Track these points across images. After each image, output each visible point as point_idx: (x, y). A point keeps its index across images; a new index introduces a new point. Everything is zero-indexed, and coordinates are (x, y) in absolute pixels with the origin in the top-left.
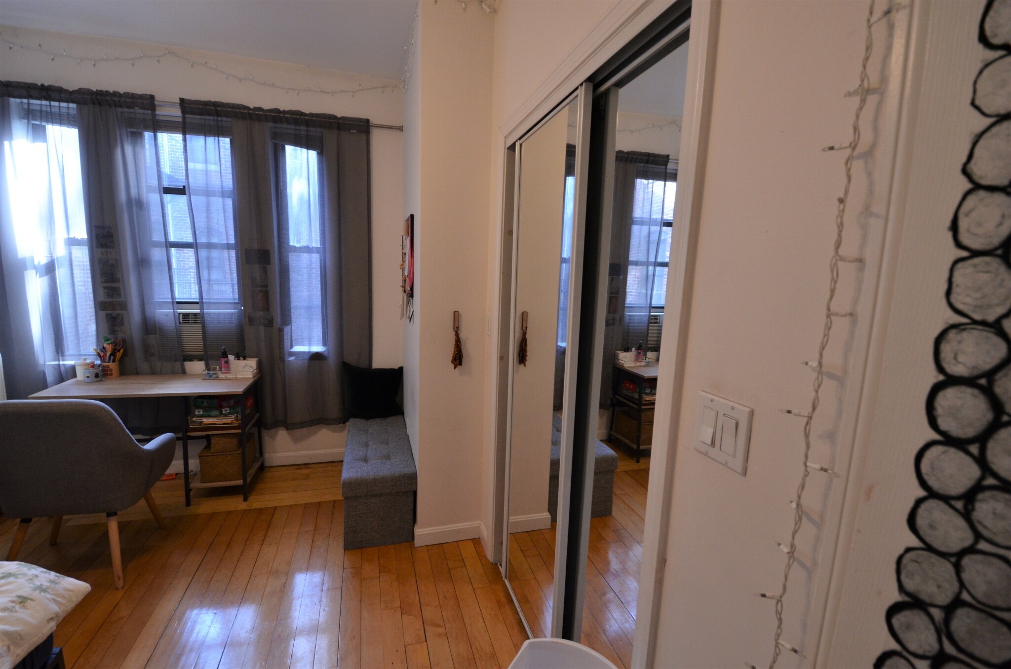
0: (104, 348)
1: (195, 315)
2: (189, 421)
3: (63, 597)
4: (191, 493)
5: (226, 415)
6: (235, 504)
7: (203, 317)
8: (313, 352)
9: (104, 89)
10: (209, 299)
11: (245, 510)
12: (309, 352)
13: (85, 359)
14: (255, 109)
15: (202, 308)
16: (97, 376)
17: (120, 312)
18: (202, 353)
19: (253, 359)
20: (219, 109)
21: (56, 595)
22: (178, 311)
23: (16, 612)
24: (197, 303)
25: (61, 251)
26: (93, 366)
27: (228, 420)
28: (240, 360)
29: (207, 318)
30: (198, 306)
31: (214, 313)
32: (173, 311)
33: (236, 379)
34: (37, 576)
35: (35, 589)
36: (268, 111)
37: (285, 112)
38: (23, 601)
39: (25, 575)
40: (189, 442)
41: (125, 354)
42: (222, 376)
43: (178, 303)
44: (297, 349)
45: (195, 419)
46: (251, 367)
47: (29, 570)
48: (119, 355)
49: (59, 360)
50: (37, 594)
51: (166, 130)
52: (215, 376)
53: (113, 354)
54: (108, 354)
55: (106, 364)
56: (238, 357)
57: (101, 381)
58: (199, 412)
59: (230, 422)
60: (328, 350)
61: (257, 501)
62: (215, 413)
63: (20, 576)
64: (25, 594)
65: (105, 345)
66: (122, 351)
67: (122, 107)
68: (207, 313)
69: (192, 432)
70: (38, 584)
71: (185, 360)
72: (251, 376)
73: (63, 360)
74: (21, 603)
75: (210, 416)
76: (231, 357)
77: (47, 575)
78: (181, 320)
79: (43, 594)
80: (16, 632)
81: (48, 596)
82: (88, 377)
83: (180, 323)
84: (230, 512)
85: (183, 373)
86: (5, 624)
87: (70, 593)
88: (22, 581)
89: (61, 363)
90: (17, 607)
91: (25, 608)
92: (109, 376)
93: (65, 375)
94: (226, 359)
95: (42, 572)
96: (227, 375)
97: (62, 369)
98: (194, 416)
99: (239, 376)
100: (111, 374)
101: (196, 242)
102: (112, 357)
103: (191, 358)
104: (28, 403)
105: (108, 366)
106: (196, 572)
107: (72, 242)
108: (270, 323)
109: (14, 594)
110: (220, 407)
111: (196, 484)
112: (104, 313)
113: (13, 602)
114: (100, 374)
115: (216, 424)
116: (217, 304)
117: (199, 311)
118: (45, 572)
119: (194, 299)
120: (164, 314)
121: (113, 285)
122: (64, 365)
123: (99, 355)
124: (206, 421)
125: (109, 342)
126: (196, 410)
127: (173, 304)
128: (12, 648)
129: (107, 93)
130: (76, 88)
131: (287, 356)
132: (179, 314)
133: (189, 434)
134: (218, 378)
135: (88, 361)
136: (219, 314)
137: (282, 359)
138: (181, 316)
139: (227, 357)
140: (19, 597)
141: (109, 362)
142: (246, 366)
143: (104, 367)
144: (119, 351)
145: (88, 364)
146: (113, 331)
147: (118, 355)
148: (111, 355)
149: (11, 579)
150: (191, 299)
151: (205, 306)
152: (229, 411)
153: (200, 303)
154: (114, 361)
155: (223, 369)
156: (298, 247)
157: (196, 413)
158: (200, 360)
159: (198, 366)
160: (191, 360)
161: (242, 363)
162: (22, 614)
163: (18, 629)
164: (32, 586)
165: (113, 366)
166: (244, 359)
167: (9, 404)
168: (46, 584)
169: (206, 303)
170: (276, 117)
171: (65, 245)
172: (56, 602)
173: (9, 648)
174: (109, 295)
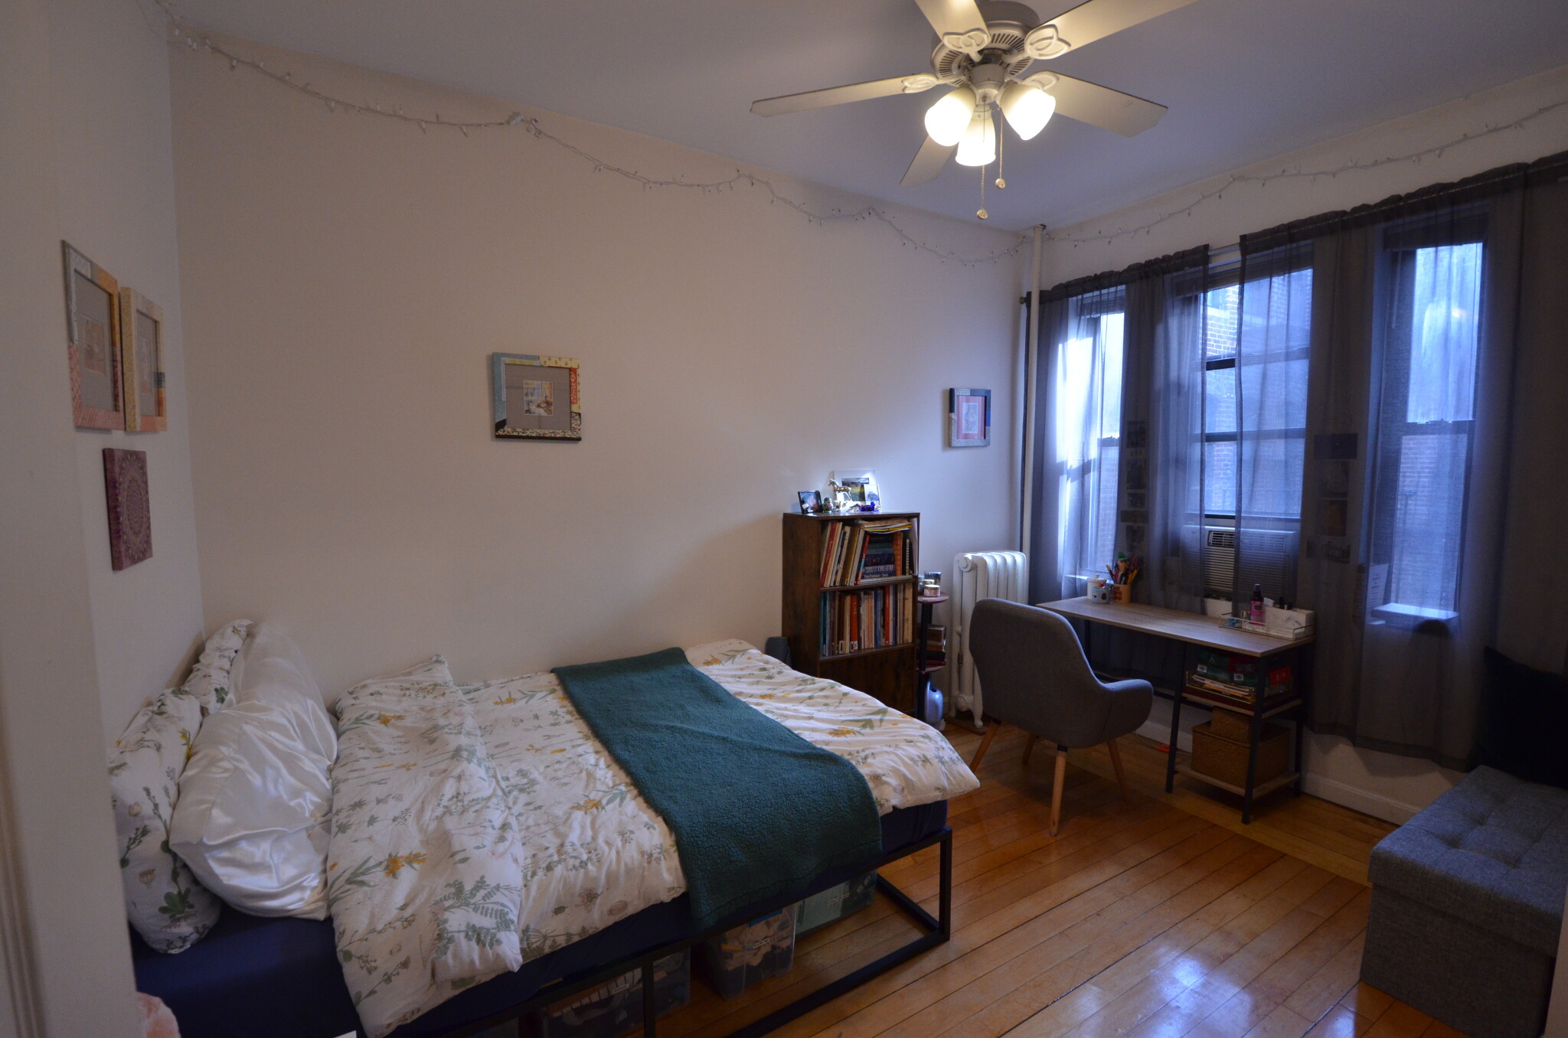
0: (1117, 566)
1: (1231, 534)
2: (1187, 677)
3: (955, 778)
4: (1176, 777)
5: (1238, 684)
6: (1229, 819)
7: (1238, 538)
8: (1427, 618)
9: (1153, 258)
10: (1250, 512)
11: (1238, 834)
12: (1416, 618)
13: (1098, 576)
14: (1355, 210)
15: (1238, 526)
16: (1104, 597)
17: (1141, 524)
18: (1231, 589)
19: (1303, 611)
20: (1295, 231)
21: (951, 773)
22: (1206, 527)
23: (917, 765)
24: (1232, 517)
25: (1093, 453)
26: (1103, 584)
27: (1239, 692)
28: (1283, 608)
29: (1245, 540)
30: (1233, 522)
31: (1254, 533)
32: (1199, 526)
33: (1268, 636)
34: (943, 749)
35: (937, 757)
36: (1376, 205)
37: (1409, 196)
38: (926, 760)
39: (936, 742)
40: (1182, 705)
41: (1139, 577)
42: (1247, 626)
43: (1208, 516)
44: (1394, 607)
45: (1195, 677)
46: (1297, 622)
47: (941, 741)
48: (1132, 577)
49: (1076, 574)
50: (935, 761)
51: (1222, 285)
52: (1237, 625)
53: (1126, 574)
54: (1120, 573)
55: (1117, 585)
56: (1281, 603)
57: (1108, 603)
58: (1203, 669)
59: (1241, 696)
60: (1459, 617)
61: (1262, 833)
62: (1223, 676)
63: (933, 742)
64: (928, 757)
65: (1119, 563)
66: (1135, 572)
67: (1170, 272)
68: (1245, 533)
69: (1190, 694)
70: (941, 755)
71: (1208, 596)
72: (1290, 636)
73: (1080, 575)
74: (923, 761)
75: (1215, 679)
76: (1268, 602)
77: (951, 753)
78: (1211, 540)
79: (940, 764)
80: (911, 780)
81: (943, 768)
82: (1095, 596)
83: (1209, 544)
84: (1215, 825)
85: (1201, 613)
86: (907, 770)
87: (961, 778)
88: (932, 745)
89: (1078, 577)
90: (920, 763)
91: (924, 767)
92: (1117, 600)
93: (1077, 590)
94: (1258, 603)
95: (949, 748)
96: (1255, 626)
97: (1078, 584)
98: (1196, 672)
99: (1273, 633)
100: (1120, 599)
101: (1242, 432)
102: (1124, 578)
103: (1218, 595)
104: (1036, 611)
105: (1118, 588)
106: (1132, 867)
107: (1105, 443)
108: (1344, 556)
109: (922, 752)
110: (1231, 670)
111: (1184, 768)
112: (1125, 524)
113: (919, 757)
114: (1108, 596)
115: (1221, 692)
116: (1261, 521)
117: (1234, 529)
118: (951, 750)
119: (1229, 511)
120: (1190, 530)
121: (1139, 491)
122: (1080, 579)
123: (1111, 572)
124: (1208, 683)
125: (1122, 559)
126: (1199, 666)
127: (1201, 517)
128: (906, 792)
129: (1156, 261)
130: (1125, 267)
131: (1368, 617)
132: (1210, 532)
133: (1185, 695)
134: (1241, 628)
135: (1100, 579)
136: (1262, 536)
137: (1359, 619)
138: (1212, 535)
139: (1261, 600)
140: (924, 756)
141: (1120, 583)
142: (1289, 619)
143: (1115, 588)
144: (1132, 571)
145: (1099, 582)
146: (1131, 548)
147: (1130, 576)
148: (1123, 575)
149: (927, 741)
150: (1225, 511)
151: (1243, 522)
152: (1242, 680)
153: (1236, 519)
154: (1125, 583)
155: (1252, 617)
156: (1422, 425)
157: (1199, 669)
158: (1229, 599)
159: (1222, 607)
160: (1217, 598)
161: (1285, 613)
162: (920, 769)
163: (913, 779)
164: (936, 753)
165: (1124, 589)
166: (1289, 608)
167: (1030, 609)
168: (946, 758)
169: (1245, 518)
170: (1394, 208)
171: (1098, 446)
172: (948, 779)
173: (903, 789)
174: (1133, 503)
